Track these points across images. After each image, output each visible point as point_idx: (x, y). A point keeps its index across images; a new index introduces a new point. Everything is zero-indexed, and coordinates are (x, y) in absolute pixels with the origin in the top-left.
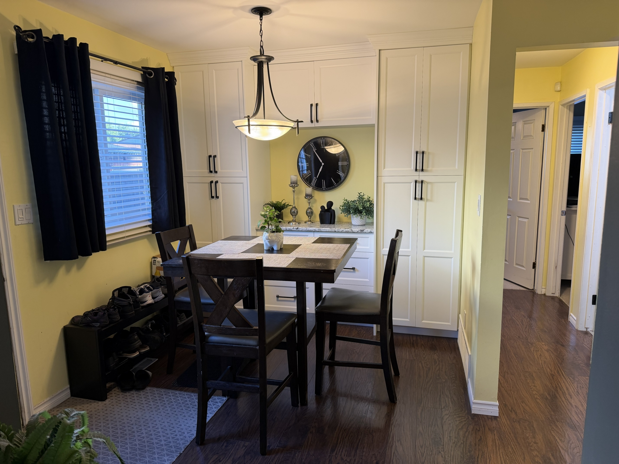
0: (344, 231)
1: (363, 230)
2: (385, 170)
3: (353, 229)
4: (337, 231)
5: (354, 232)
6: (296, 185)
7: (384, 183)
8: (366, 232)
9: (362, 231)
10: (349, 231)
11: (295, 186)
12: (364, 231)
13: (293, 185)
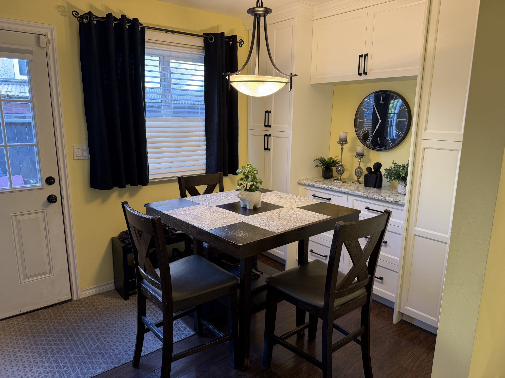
0: (377, 198)
1: (398, 201)
2: (426, 131)
3: (387, 198)
4: (370, 197)
5: (388, 201)
6: (344, 143)
7: (424, 148)
8: (401, 204)
9: (396, 201)
10: (383, 199)
11: (342, 143)
12: (399, 203)
13: (341, 142)
